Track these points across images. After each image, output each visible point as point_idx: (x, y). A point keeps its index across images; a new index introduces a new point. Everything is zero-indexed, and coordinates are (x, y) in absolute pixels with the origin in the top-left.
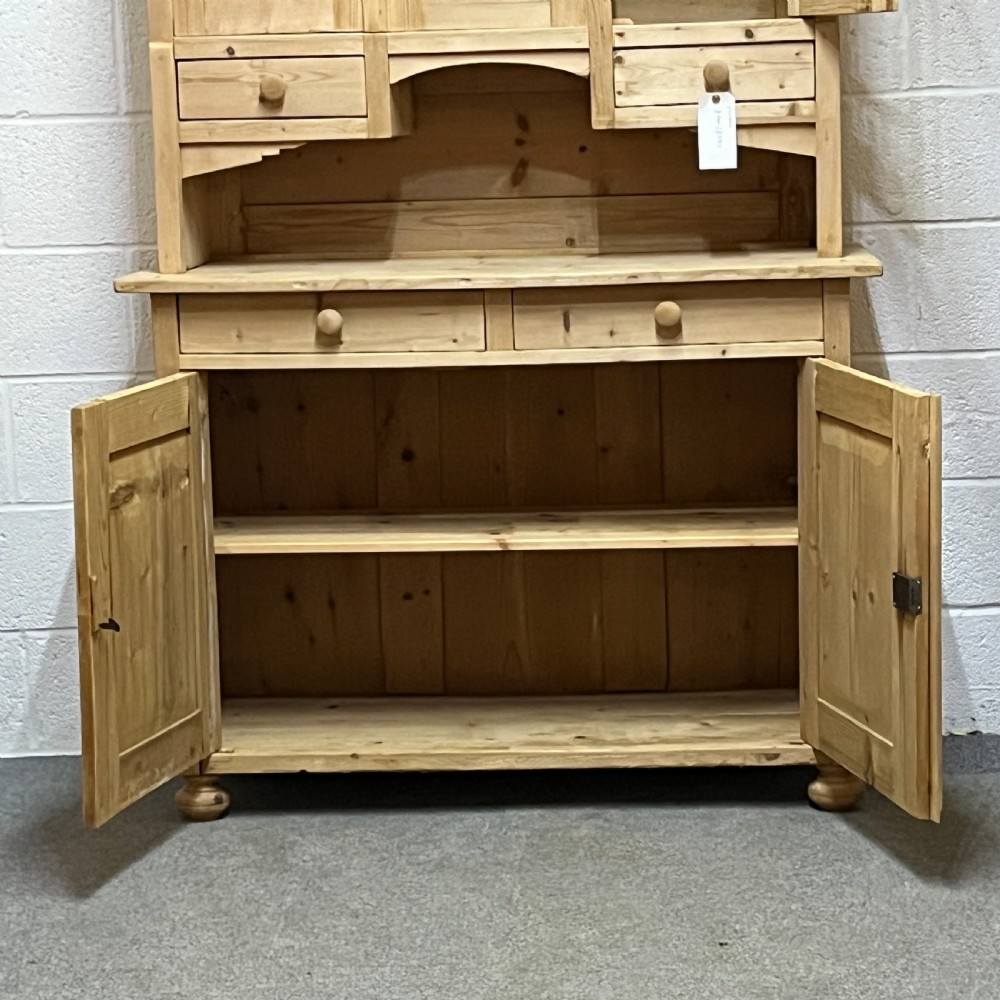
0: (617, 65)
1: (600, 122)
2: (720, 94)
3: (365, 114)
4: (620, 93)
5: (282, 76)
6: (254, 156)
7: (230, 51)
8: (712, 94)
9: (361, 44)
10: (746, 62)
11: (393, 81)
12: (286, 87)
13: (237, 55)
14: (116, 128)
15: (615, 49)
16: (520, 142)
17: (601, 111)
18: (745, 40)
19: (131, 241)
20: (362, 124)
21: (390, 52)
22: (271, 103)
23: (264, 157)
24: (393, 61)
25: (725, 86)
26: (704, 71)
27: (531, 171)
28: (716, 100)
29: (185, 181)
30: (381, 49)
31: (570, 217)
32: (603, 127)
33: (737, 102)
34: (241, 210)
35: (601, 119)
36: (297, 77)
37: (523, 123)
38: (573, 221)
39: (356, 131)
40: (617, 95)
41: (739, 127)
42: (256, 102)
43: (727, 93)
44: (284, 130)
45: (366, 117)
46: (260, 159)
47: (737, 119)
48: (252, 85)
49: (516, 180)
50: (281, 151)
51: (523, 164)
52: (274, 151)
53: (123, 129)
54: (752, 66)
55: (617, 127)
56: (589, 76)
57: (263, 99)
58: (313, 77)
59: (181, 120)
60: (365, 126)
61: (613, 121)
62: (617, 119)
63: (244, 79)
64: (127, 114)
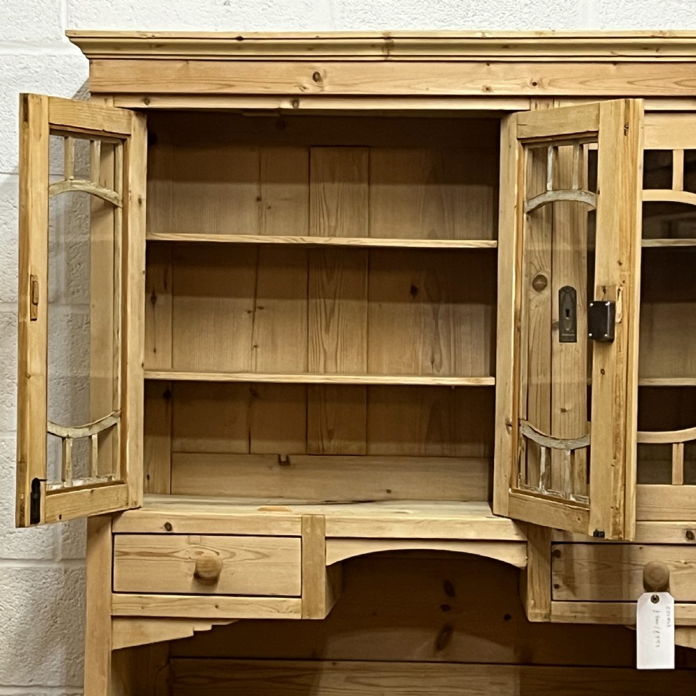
0: (556, 560)
1: (536, 616)
2: (659, 594)
3: (299, 594)
4: (557, 587)
5: (218, 553)
6: (187, 631)
7: (168, 526)
8: (651, 594)
9: (299, 526)
10: (686, 563)
11: (329, 563)
12: (222, 564)
13: (175, 530)
14: (50, 573)
15: (554, 543)
16: (445, 608)
17: (538, 604)
18: (685, 541)
19: (58, 684)
20: (297, 605)
21: (327, 535)
22: (206, 580)
23: (195, 633)
24: (329, 544)
25: (665, 588)
26: (644, 573)
27: (456, 636)
28: (655, 600)
29: (115, 652)
30: (318, 532)
31: (492, 683)
32: (539, 620)
33: (676, 602)
34: (168, 662)
35: (538, 611)
36: (233, 555)
37: (449, 590)
38: (496, 688)
39: (290, 610)
40: (553, 588)
41: (677, 627)
42: (191, 579)
43: (667, 594)
44: (217, 607)
45: (300, 597)
46: (192, 634)
47: (676, 619)
48: (187, 560)
49: (440, 645)
50: (213, 626)
51: (447, 630)
52: (207, 627)
53: (57, 575)
54: (691, 567)
55: (553, 620)
56: (526, 567)
57: (197, 576)
58: (251, 556)
59: (113, 592)
60: (299, 607)
61: (549, 615)
62: (554, 613)
63: (180, 554)
64: (63, 560)
